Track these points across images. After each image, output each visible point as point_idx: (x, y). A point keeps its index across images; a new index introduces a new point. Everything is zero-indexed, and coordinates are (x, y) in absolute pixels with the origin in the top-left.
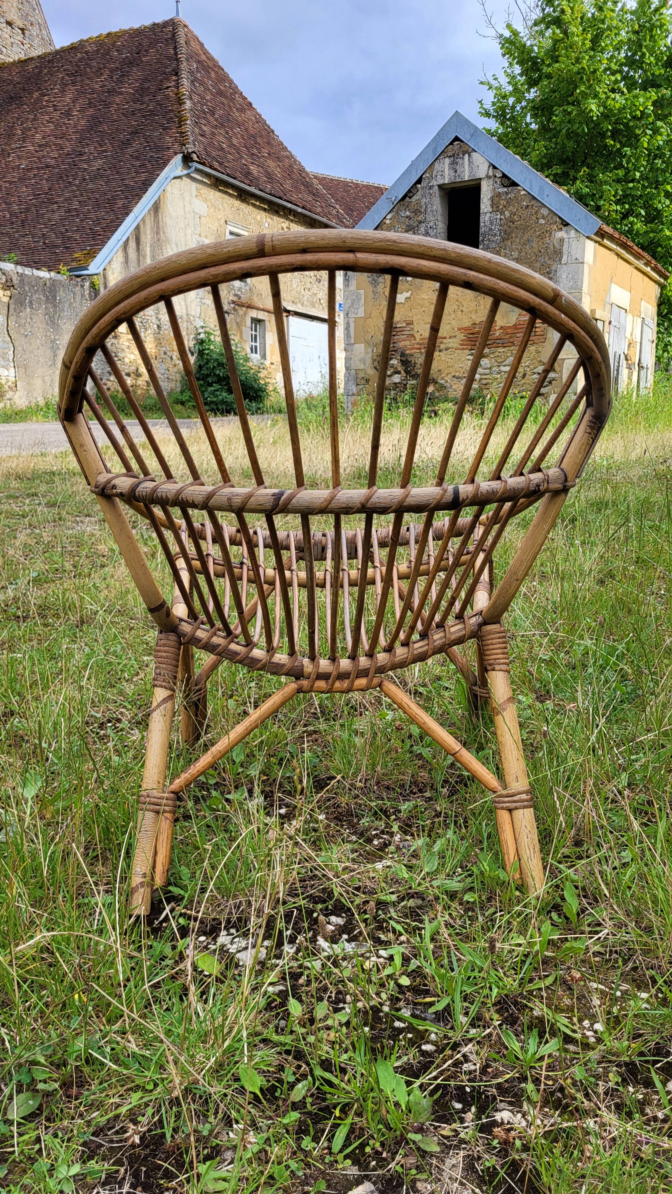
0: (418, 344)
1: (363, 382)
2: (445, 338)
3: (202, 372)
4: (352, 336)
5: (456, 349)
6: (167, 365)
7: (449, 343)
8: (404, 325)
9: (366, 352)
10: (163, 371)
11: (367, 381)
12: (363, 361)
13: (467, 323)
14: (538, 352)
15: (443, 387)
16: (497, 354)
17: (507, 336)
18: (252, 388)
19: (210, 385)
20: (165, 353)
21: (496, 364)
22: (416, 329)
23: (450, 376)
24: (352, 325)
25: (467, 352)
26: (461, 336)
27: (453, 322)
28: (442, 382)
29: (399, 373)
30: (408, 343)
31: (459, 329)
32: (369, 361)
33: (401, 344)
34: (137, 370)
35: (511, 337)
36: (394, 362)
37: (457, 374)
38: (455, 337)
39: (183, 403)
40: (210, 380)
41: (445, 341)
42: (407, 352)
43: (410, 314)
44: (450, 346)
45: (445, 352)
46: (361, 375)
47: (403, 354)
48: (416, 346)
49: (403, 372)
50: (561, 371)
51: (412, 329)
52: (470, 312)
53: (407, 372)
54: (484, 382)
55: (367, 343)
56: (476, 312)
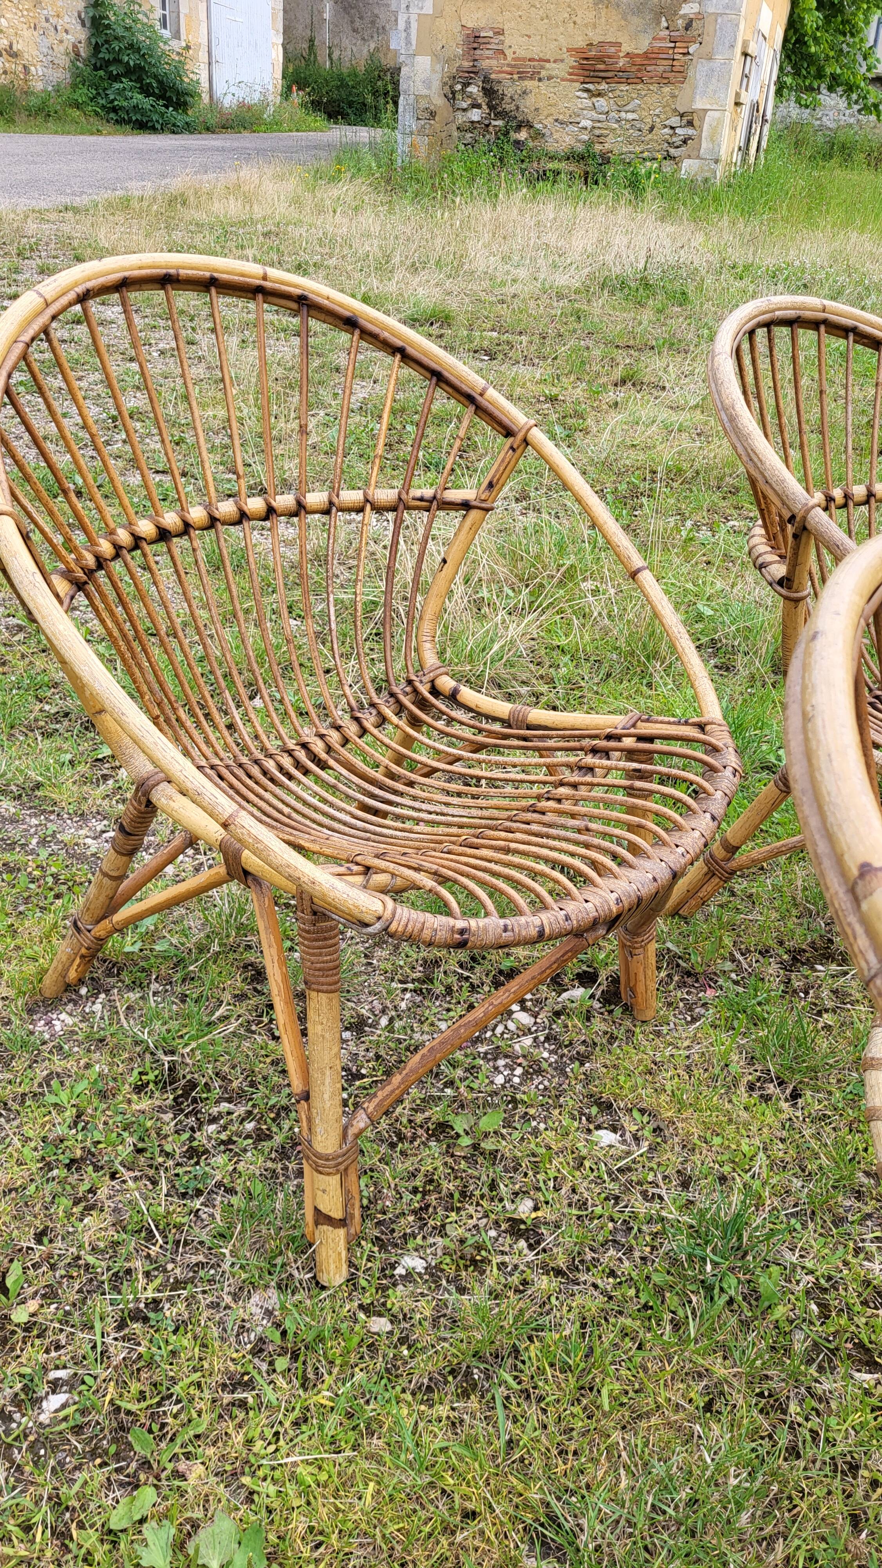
0: (509, 65)
1: (427, 115)
2: (548, 61)
3: (101, 55)
4: (414, 42)
5: (563, 80)
6: (51, 40)
7: (553, 69)
8: (490, 34)
9: (433, 71)
10: (45, 50)
11: (433, 114)
12: (427, 83)
13: (581, 43)
14: (674, 96)
15: (538, 135)
16: (618, 93)
17: (634, 69)
18: (173, 88)
19: (116, 78)
20: (47, 20)
21: (615, 107)
22: (507, 43)
23: (550, 119)
24: (414, 26)
25: (577, 85)
26: (571, 61)
27: (561, 39)
28: (539, 126)
29: (479, 106)
30: (494, 62)
31: (569, 50)
32: (436, 84)
33: (484, 64)
34: (11, 47)
35: (639, 70)
36: (473, 89)
37: (561, 117)
38: (562, 61)
39: (77, 106)
40: (114, 70)
41: (547, 65)
42: (493, 76)
43: (500, 19)
44: (554, 73)
45: (546, 82)
46: (423, 104)
47: (486, 80)
48: (506, 69)
49: (485, 107)
50: (701, 127)
51: (502, 42)
52: (586, 25)
53: (491, 107)
54: (597, 132)
55: (435, 55)
56: (595, 26)
